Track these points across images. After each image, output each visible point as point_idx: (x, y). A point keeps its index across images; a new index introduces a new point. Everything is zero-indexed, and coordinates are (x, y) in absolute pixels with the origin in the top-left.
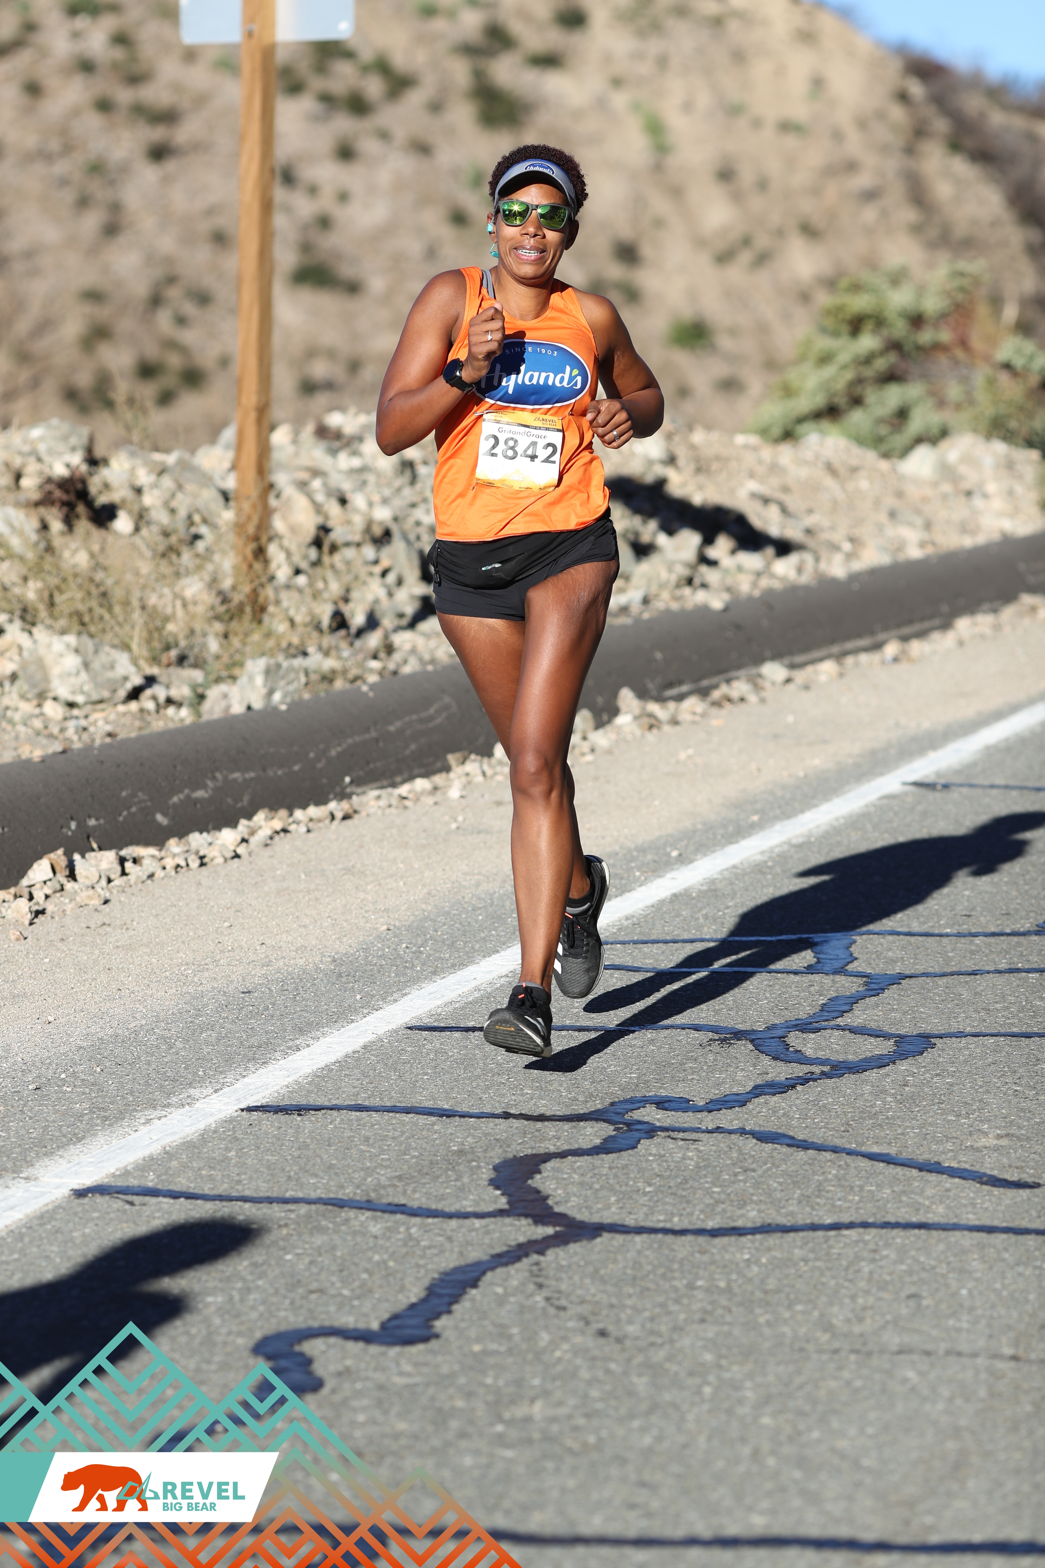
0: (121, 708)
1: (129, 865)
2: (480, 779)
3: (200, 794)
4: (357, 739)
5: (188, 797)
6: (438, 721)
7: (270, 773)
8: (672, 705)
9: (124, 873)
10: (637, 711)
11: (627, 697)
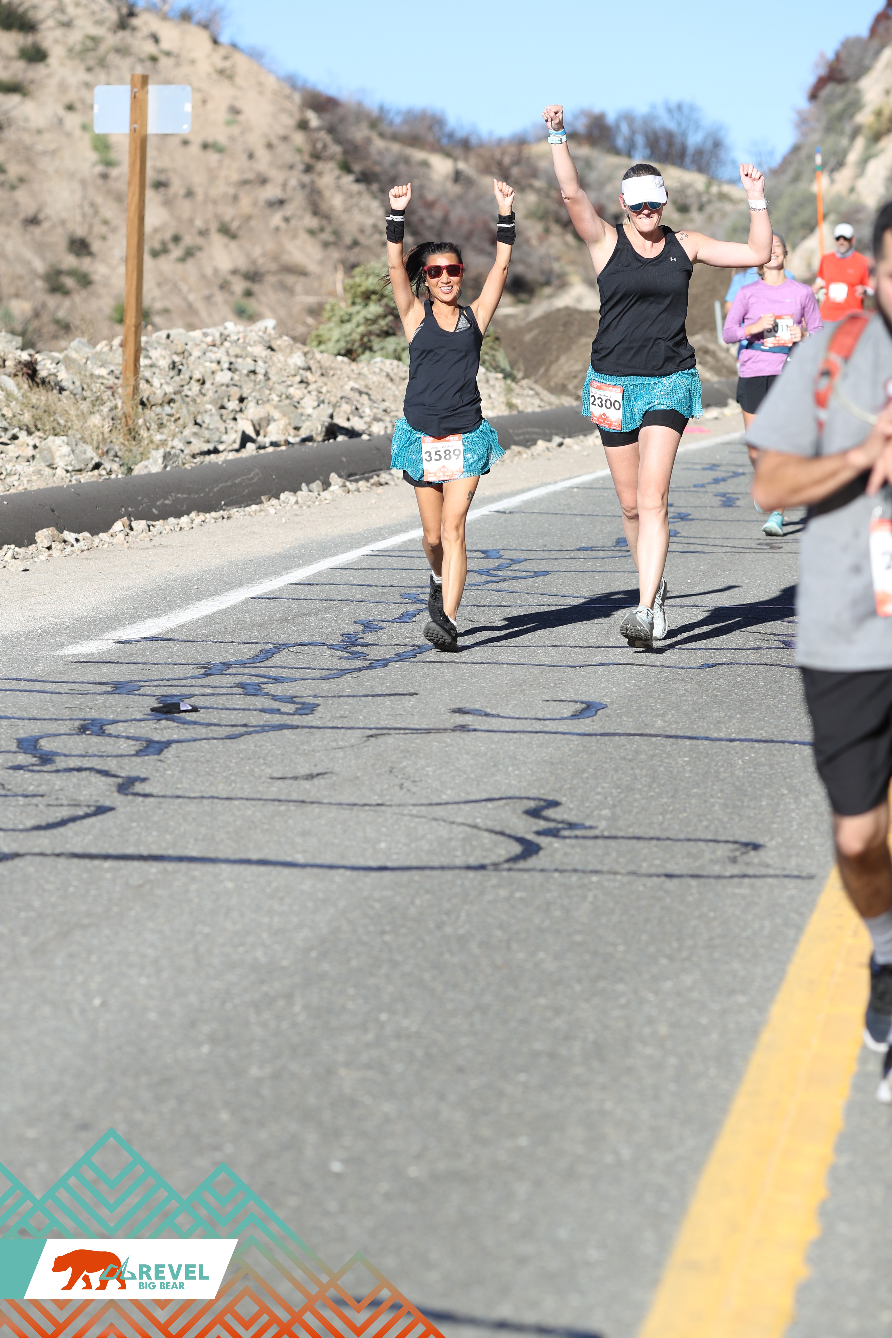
0: (90, 473)
1: (151, 527)
2: (279, 507)
3: (167, 502)
4: (224, 484)
5: (163, 503)
6: (255, 480)
7: (192, 496)
8: (354, 484)
9: (149, 531)
10: (341, 484)
11: (334, 477)
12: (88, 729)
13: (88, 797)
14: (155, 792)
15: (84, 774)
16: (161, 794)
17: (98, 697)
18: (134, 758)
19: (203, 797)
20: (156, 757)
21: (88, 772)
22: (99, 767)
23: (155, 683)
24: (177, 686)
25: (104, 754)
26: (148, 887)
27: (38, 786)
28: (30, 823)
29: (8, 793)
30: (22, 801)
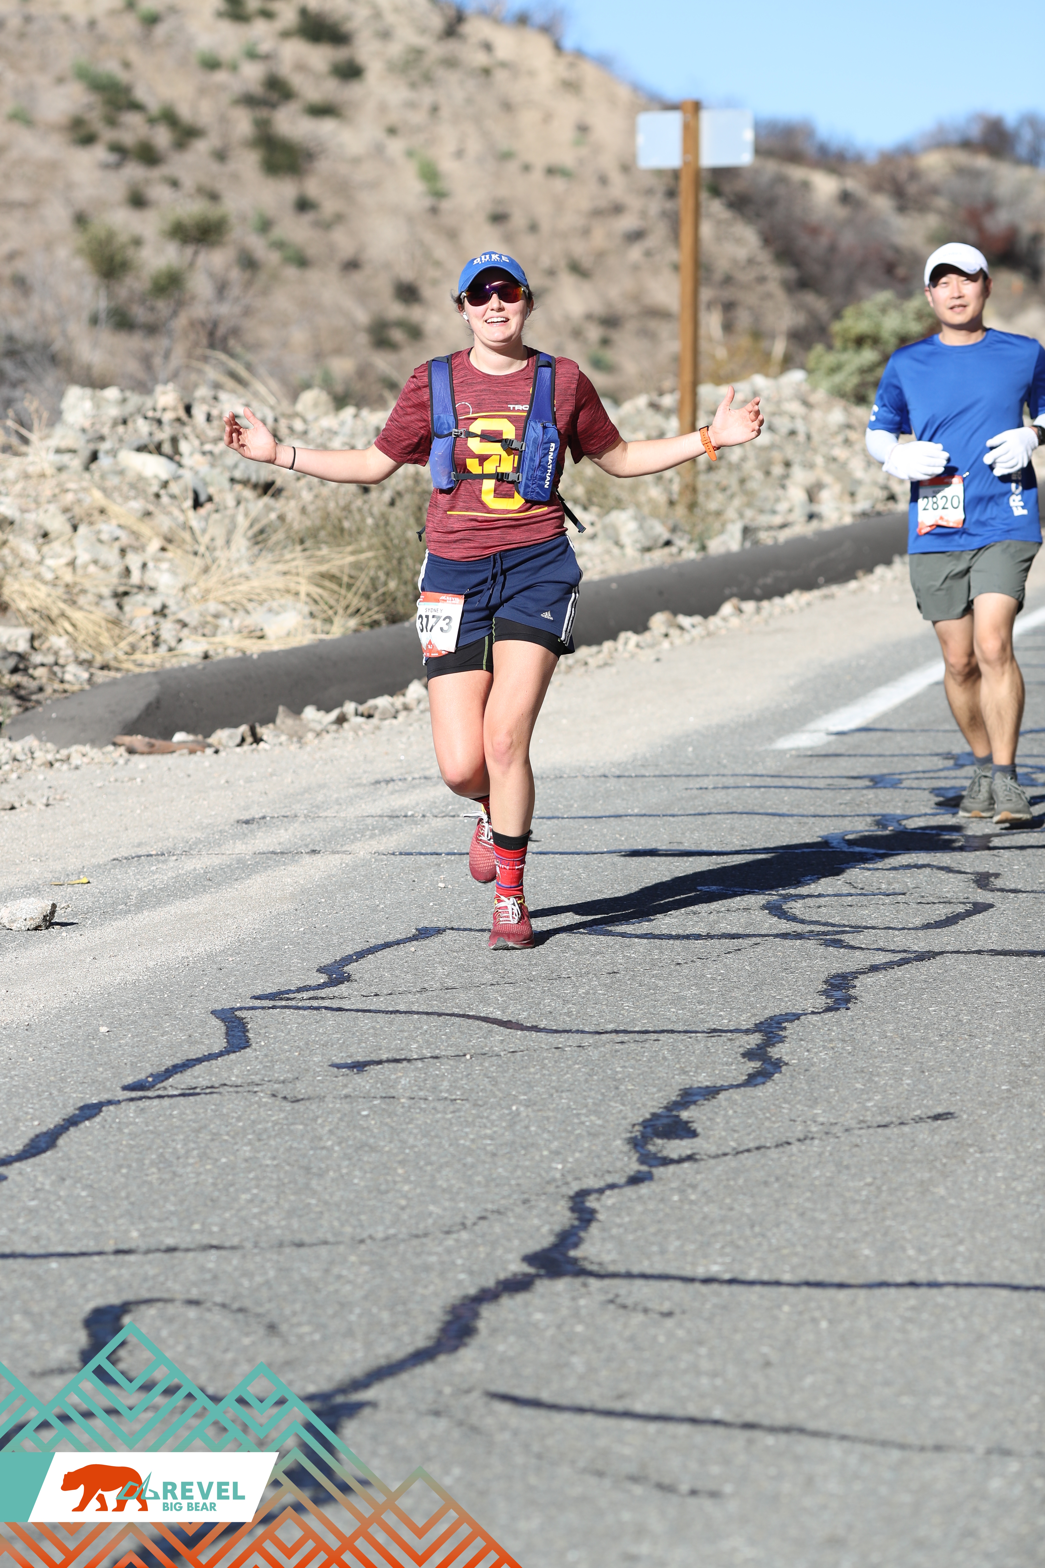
0: (661, 552)
1: (760, 609)
3: (769, 580)
4: (819, 559)
5: (766, 580)
6: (848, 553)
7: (791, 572)
9: (760, 612)
12: (887, 825)
13: (953, 894)
14: (1020, 887)
15: (928, 871)
16: (1028, 889)
17: (865, 792)
20: (987, 852)
21: (929, 869)
22: (935, 863)
23: (913, 776)
24: (939, 778)
27: (889, 884)
28: (918, 921)
29: (864, 892)
30: (887, 900)
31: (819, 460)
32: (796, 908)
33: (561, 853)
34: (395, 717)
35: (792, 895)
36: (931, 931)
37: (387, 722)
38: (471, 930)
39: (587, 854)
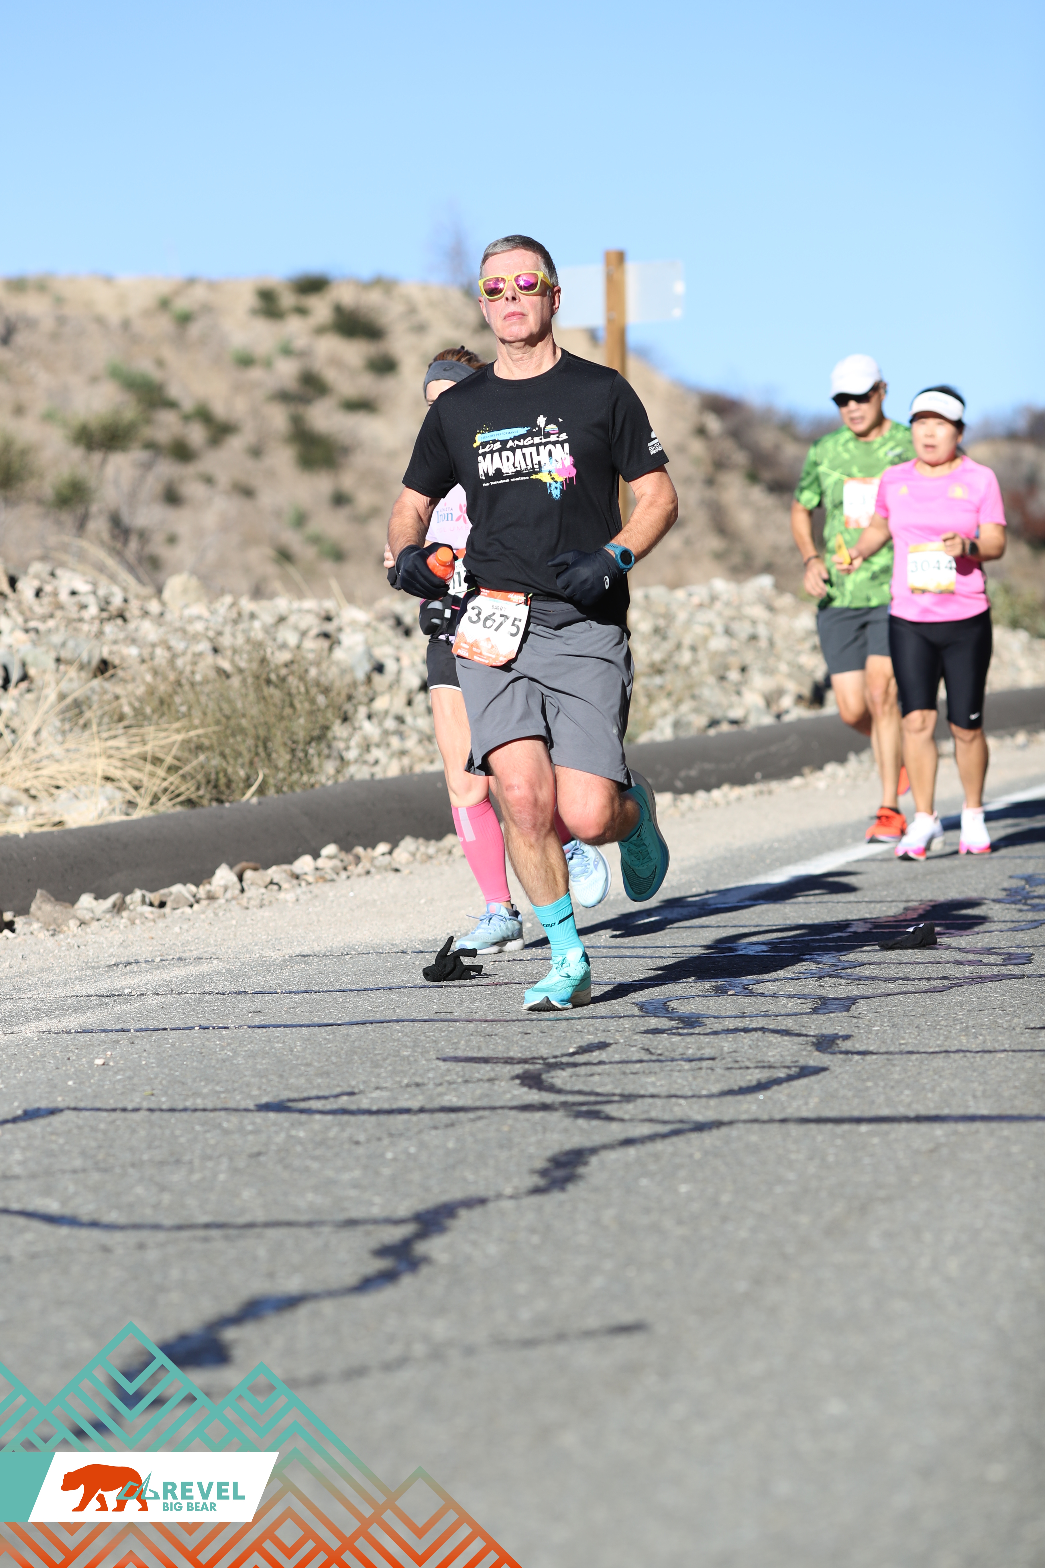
2: (828, 780)
3: (693, 773)
4: (757, 753)
5: (687, 774)
6: (793, 748)
7: (721, 766)
12: (728, 990)
13: (778, 1057)
14: (871, 1048)
15: (755, 1034)
16: (883, 1050)
18: (815, 1016)
19: (946, 1052)
20: (844, 1014)
21: (760, 1033)
22: (771, 1027)
25: (770, 1013)
26: (945, 1151)
27: (699, 1049)
28: (715, 1089)
29: (661, 1058)
30: (687, 1066)
31: (783, 667)
32: (559, 1078)
33: (286, 1026)
34: (191, 906)
35: (562, 1063)
36: (729, 1098)
37: (178, 912)
38: (99, 1110)
39: (320, 1026)
